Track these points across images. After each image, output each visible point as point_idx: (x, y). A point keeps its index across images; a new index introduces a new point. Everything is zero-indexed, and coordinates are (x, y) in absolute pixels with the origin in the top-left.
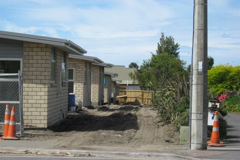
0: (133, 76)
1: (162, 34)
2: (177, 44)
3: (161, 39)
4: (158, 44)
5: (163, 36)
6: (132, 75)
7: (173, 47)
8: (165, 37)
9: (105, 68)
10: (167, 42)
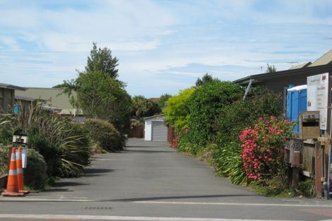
0: (75, 103)
1: (94, 44)
2: (115, 59)
3: (92, 52)
4: (89, 58)
5: (95, 47)
6: (73, 101)
7: (109, 63)
8: (98, 49)
9: (16, 91)
10: (100, 55)
